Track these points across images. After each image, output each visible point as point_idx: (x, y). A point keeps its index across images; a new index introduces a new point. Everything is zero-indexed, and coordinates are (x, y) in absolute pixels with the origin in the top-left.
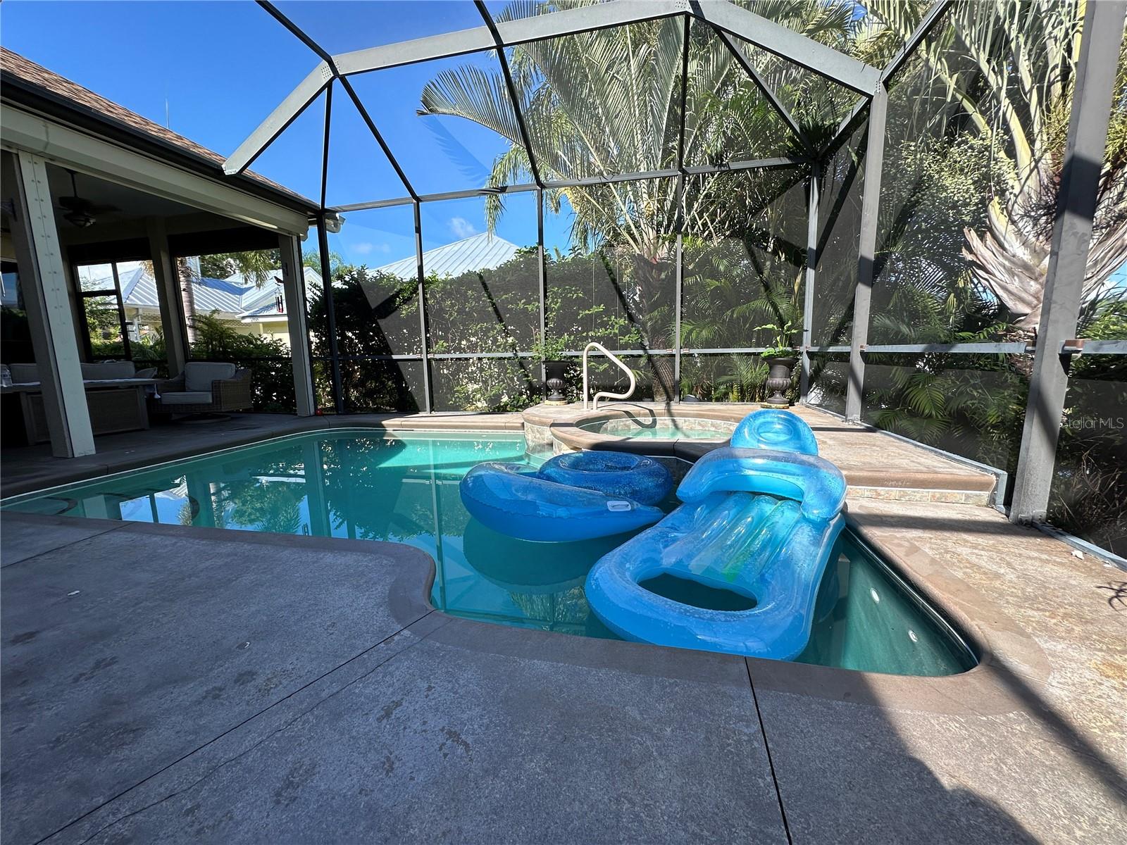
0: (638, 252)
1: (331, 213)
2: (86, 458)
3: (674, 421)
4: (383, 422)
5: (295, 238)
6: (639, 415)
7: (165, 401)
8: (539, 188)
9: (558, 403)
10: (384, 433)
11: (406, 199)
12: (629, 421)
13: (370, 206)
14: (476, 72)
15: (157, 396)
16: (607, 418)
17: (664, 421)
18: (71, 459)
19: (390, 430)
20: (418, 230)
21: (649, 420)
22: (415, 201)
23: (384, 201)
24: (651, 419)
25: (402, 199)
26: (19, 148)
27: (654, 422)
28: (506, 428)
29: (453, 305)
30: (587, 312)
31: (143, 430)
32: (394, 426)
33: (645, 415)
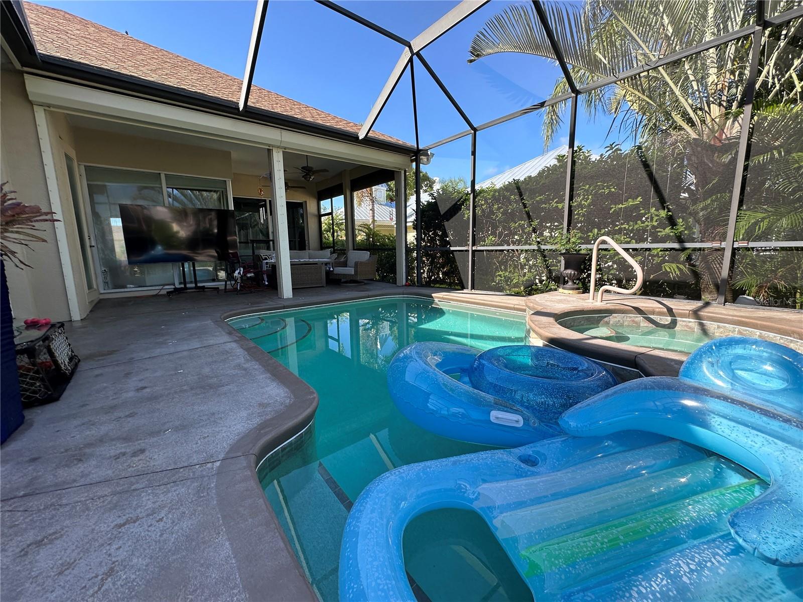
0: (694, 135)
1: (424, 152)
2: (288, 299)
3: (702, 325)
4: (433, 295)
5: (403, 172)
6: (653, 313)
7: (335, 272)
8: (573, 95)
9: (571, 292)
10: (433, 302)
11: (468, 131)
12: (639, 318)
13: (445, 142)
14: (517, 8)
15: (331, 269)
16: (610, 312)
17: (687, 324)
18: (281, 298)
19: (436, 300)
20: (474, 153)
21: (667, 320)
22: (473, 132)
23: (456, 136)
24: (669, 319)
25: (465, 132)
26: (273, 146)
27: (674, 324)
28: (514, 309)
29: (499, 208)
30: (620, 206)
31: (323, 287)
32: (440, 298)
33: (661, 314)
